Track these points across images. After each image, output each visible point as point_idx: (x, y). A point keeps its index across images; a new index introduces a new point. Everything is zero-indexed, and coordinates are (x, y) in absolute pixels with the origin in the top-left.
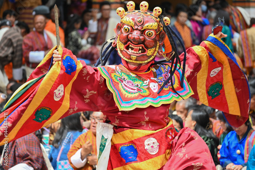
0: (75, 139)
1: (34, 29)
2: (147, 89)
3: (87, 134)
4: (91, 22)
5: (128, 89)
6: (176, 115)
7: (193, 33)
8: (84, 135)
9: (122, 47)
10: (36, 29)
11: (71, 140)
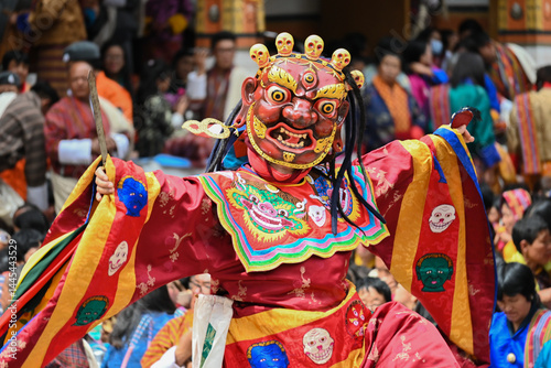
0: (158, 330)
1: (69, 93)
2: (303, 219)
3: (184, 319)
4: (192, 76)
5: (264, 223)
6: (377, 279)
7: (413, 101)
8: (177, 320)
9: (263, 132)
10: (74, 92)
11: (150, 333)
